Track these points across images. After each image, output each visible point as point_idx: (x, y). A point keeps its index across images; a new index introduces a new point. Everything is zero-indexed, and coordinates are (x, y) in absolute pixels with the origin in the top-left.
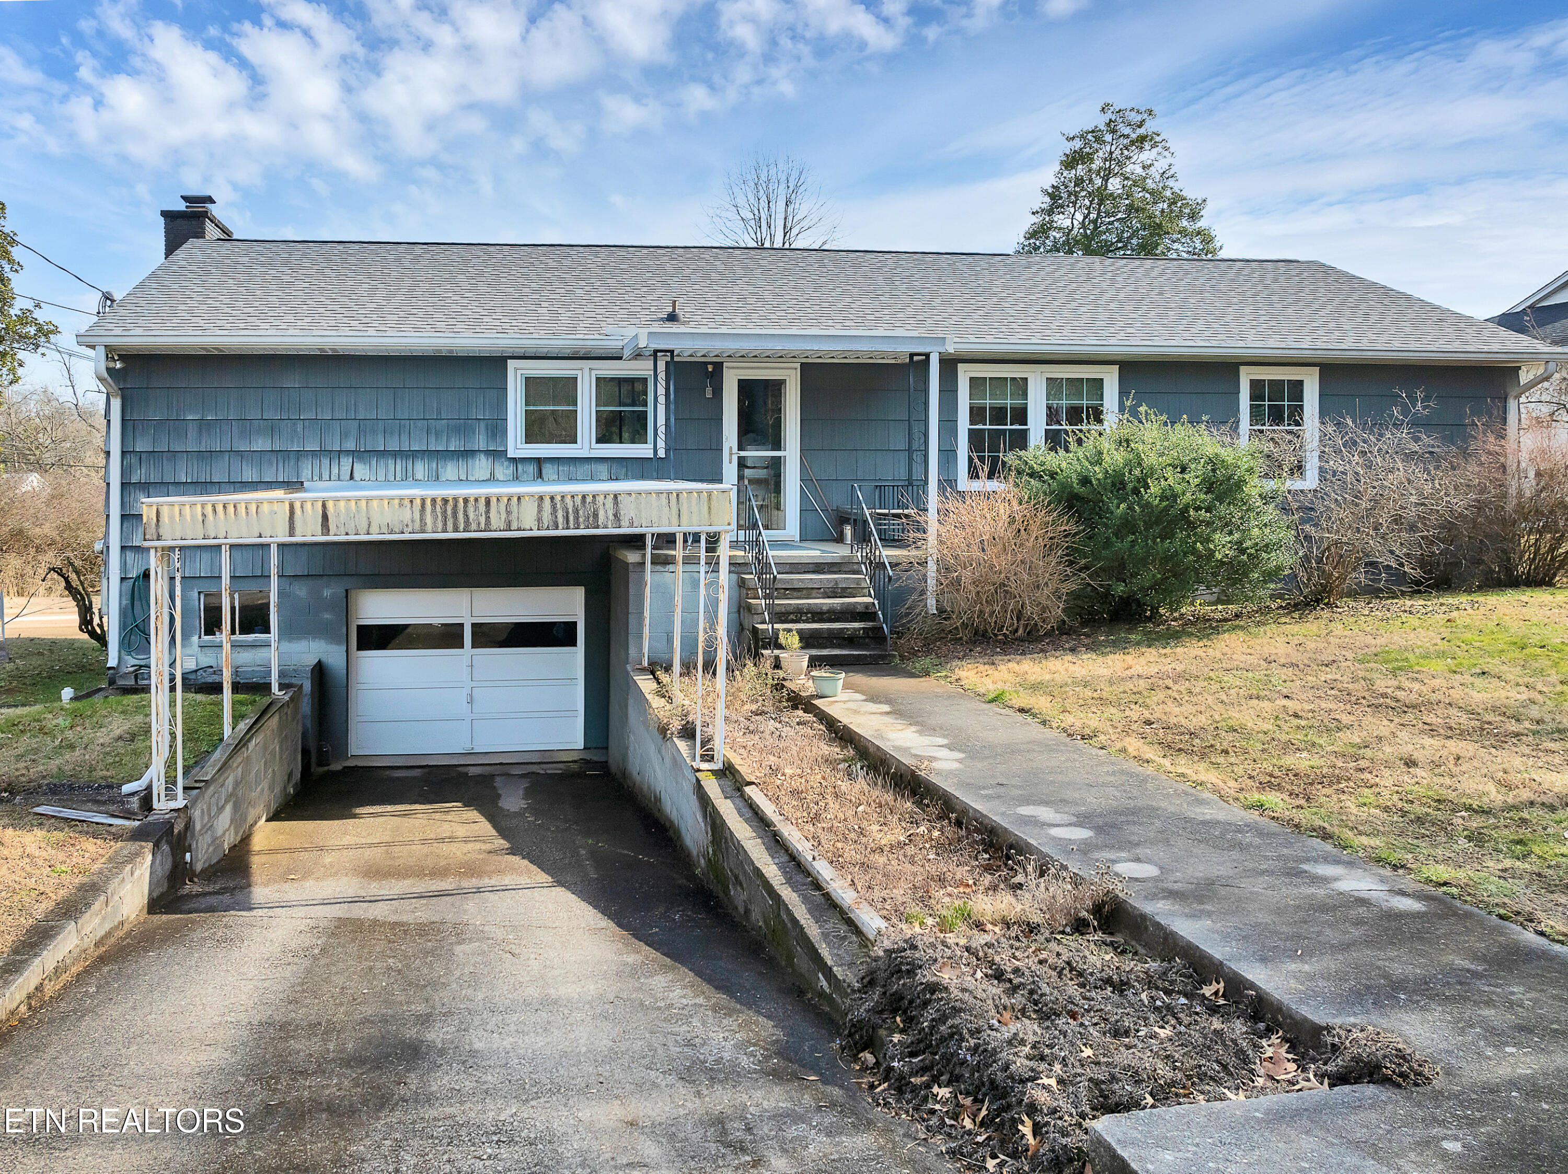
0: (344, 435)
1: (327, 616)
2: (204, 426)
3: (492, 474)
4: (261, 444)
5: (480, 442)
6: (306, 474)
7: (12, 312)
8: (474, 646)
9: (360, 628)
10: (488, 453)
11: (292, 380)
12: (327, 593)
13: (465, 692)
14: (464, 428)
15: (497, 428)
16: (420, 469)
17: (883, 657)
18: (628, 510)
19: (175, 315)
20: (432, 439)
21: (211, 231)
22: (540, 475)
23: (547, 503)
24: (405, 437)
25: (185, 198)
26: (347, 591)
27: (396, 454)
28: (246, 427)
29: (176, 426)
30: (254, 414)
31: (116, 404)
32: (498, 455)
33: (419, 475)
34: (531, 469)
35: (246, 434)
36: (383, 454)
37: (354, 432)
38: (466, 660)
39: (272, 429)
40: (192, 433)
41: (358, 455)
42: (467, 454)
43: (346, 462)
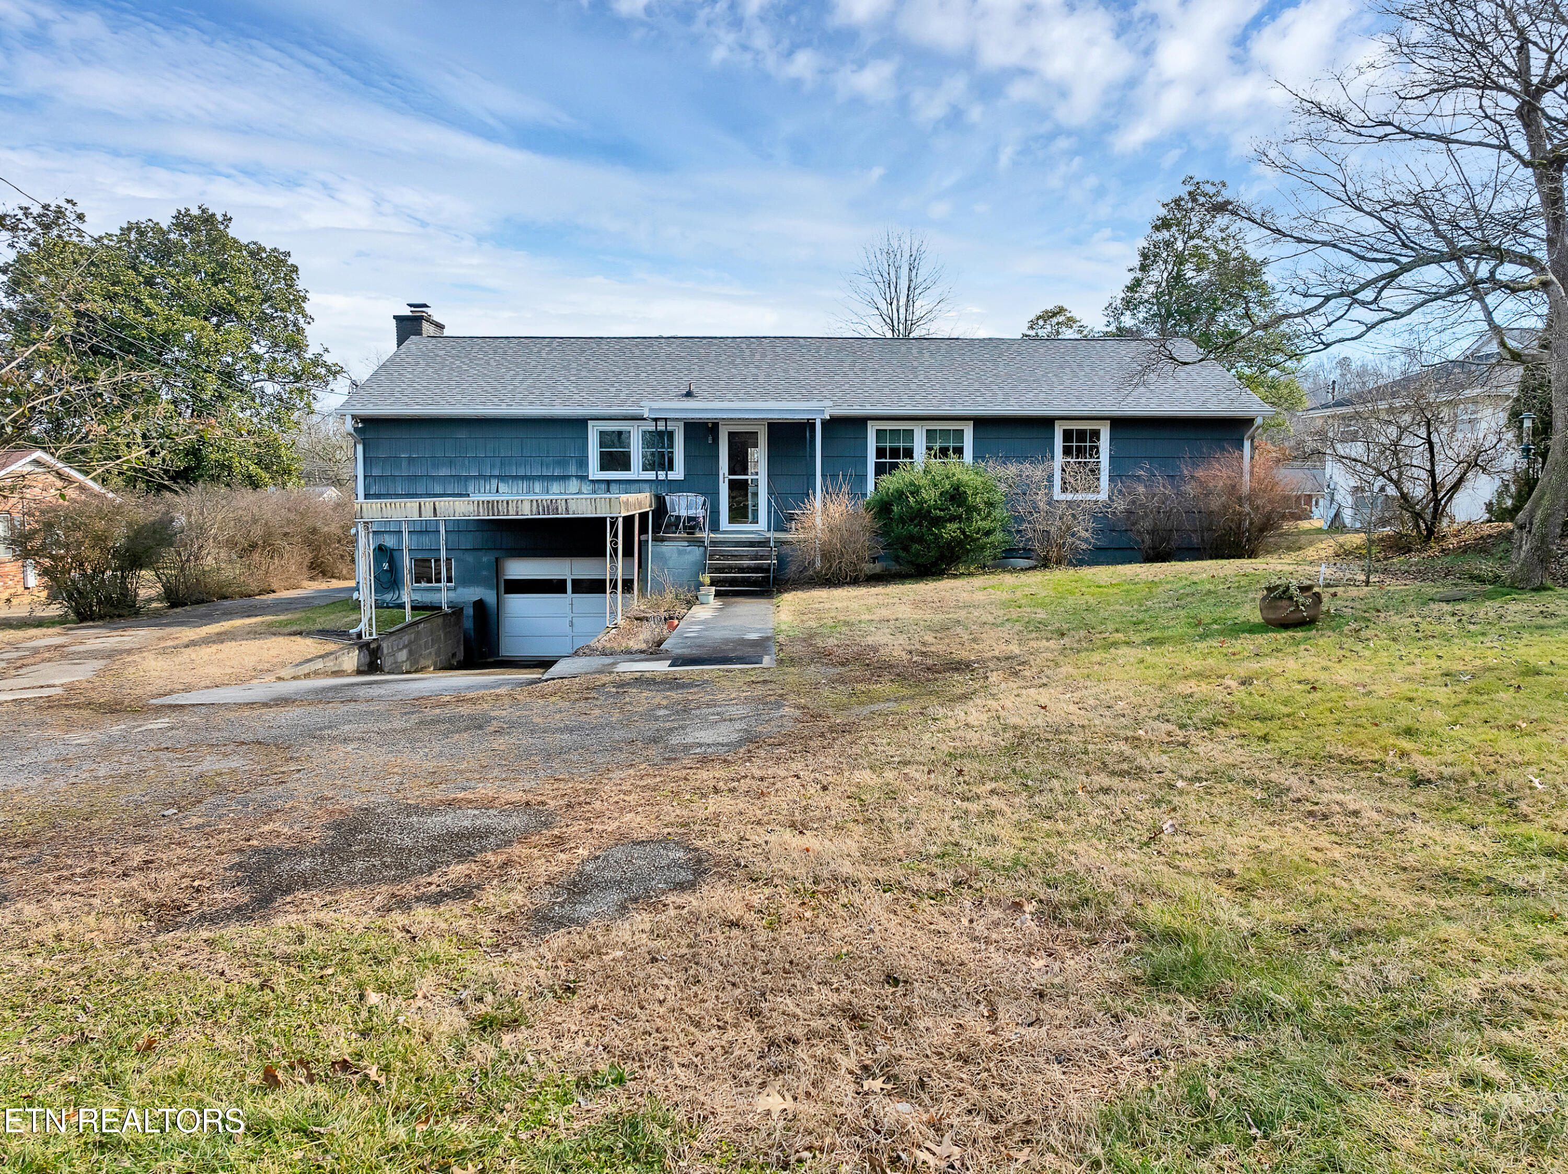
0: (493, 466)
1: (485, 573)
2: (410, 460)
3: (580, 489)
4: (444, 472)
5: (573, 470)
6: (471, 489)
7: (307, 356)
8: (573, 592)
9: (506, 581)
10: (577, 477)
11: (462, 434)
12: (485, 559)
13: (568, 620)
14: (562, 462)
15: (583, 462)
16: (538, 487)
17: (767, 591)
18: (572, 506)
19: (392, 395)
20: (544, 469)
21: (427, 328)
22: (608, 491)
23: (535, 503)
24: (528, 467)
25: (410, 305)
26: (497, 559)
27: (524, 478)
28: (436, 462)
29: (395, 460)
30: (439, 454)
31: (360, 448)
32: (583, 478)
33: (537, 490)
34: (603, 486)
35: (436, 465)
36: (516, 478)
37: (498, 464)
38: (568, 601)
39: (451, 463)
40: (404, 464)
41: (502, 478)
42: (565, 478)
43: (494, 482)
